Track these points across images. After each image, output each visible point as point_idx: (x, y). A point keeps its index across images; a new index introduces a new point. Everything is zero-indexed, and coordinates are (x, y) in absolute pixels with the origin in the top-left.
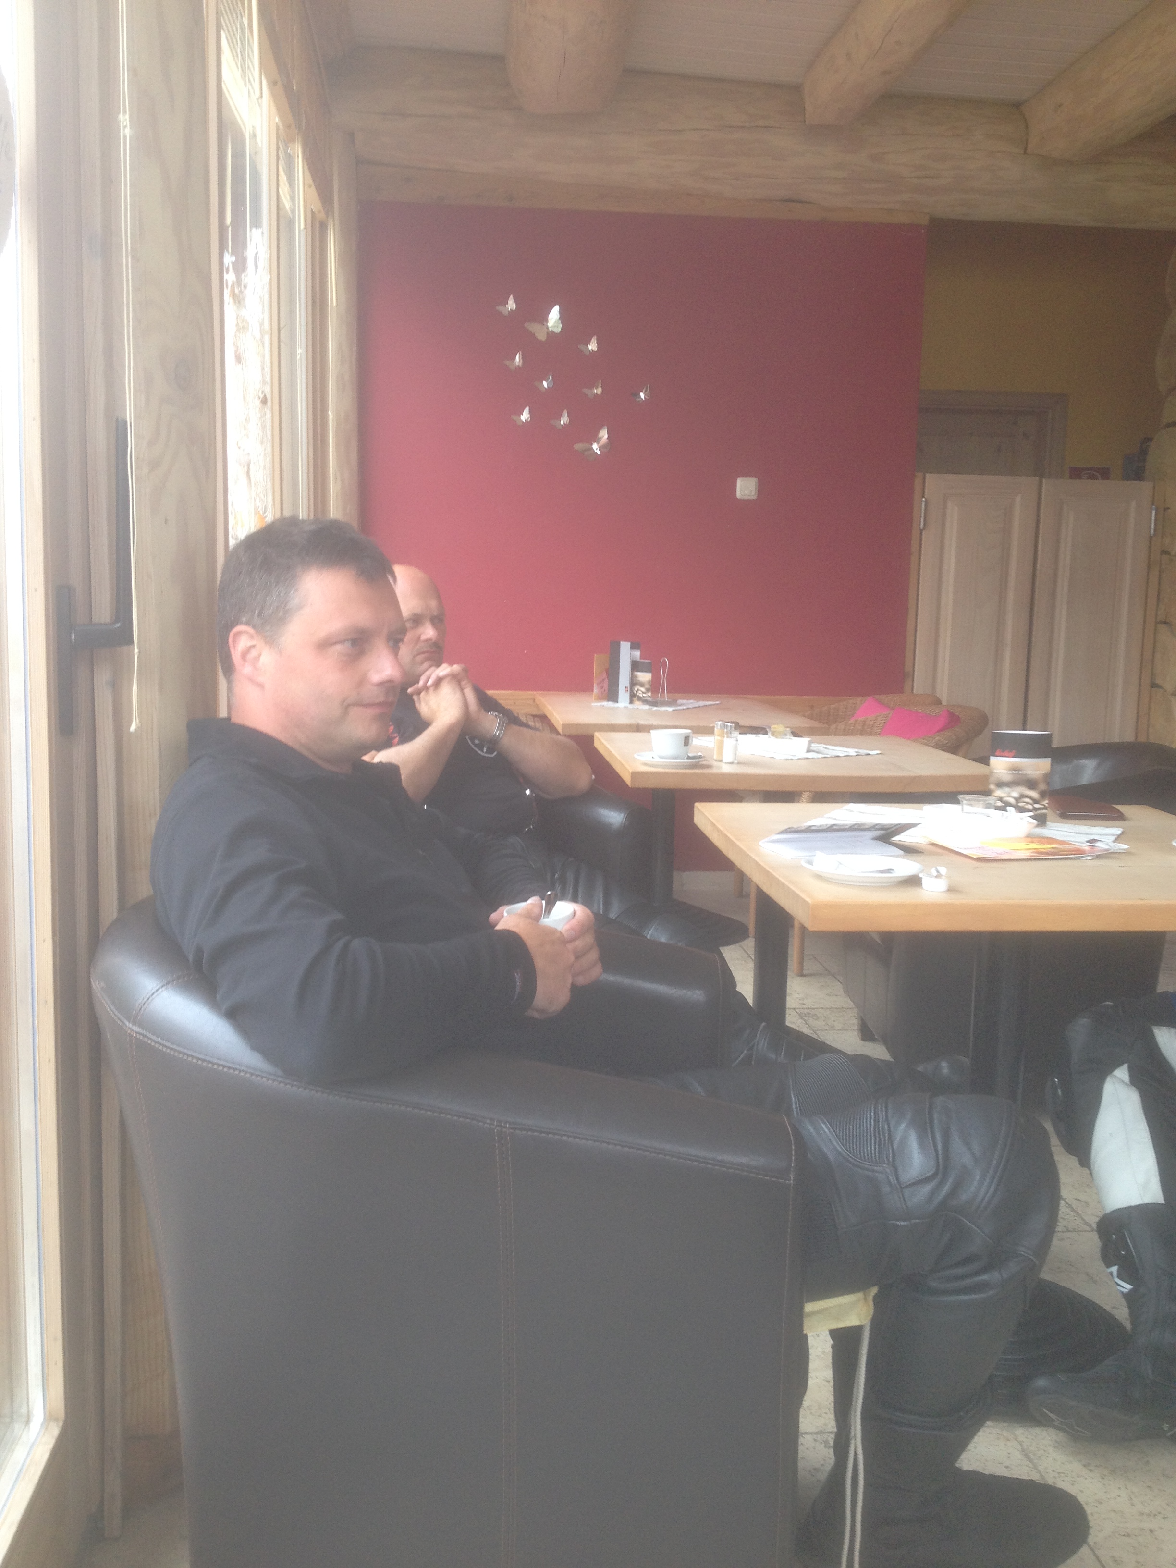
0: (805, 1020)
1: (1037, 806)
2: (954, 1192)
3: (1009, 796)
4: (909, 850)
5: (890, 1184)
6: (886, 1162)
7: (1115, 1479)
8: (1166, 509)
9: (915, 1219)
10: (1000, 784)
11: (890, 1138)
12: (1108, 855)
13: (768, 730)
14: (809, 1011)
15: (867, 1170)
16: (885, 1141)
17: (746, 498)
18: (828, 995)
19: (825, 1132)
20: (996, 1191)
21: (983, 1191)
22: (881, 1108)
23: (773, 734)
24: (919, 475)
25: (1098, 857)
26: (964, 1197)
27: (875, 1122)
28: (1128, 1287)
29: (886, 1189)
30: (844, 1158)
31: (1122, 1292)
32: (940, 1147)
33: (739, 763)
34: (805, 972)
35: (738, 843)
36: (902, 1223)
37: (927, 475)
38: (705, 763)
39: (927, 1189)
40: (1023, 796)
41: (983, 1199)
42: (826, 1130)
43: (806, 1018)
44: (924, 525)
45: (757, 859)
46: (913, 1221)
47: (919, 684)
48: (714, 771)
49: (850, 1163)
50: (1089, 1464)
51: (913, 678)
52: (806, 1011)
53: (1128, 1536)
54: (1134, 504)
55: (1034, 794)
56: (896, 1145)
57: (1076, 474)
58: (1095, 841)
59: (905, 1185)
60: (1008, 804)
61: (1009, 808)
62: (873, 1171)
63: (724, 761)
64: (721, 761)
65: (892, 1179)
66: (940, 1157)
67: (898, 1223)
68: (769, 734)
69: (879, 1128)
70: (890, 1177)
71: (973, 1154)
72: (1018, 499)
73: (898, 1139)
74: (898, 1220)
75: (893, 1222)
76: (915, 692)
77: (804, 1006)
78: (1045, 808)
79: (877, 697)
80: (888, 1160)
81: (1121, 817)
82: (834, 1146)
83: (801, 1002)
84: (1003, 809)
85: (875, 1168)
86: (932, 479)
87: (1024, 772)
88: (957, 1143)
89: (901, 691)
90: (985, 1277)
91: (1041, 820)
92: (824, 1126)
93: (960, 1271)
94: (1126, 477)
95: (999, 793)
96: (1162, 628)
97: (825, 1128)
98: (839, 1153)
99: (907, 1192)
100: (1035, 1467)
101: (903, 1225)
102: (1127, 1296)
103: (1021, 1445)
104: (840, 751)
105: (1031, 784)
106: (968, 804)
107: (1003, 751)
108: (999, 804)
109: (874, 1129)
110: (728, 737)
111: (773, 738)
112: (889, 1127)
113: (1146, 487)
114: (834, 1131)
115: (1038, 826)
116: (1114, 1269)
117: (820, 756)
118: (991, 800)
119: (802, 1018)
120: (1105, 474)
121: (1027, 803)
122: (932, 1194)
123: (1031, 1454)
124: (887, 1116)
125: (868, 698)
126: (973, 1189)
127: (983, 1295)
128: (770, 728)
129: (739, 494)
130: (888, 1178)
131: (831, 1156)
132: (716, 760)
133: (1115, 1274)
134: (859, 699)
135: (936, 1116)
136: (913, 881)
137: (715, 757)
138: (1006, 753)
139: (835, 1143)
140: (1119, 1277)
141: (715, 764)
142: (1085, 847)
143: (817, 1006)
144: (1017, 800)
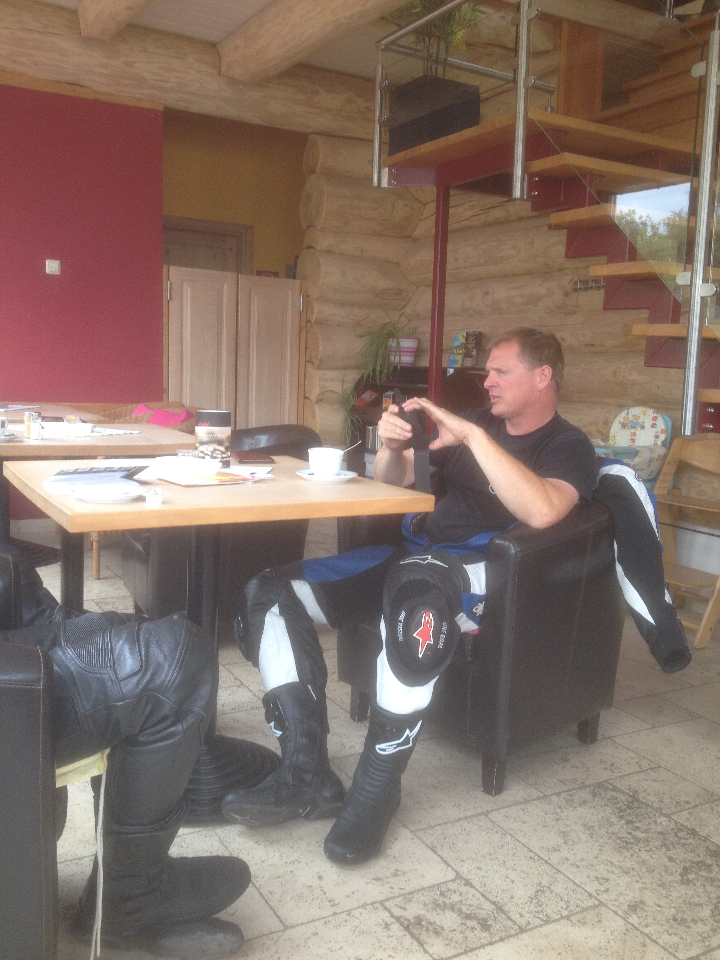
0: (99, 606)
1: (224, 456)
2: (152, 679)
3: (207, 450)
4: (143, 483)
5: (112, 680)
6: (109, 666)
7: (272, 846)
8: (308, 296)
9: (127, 700)
10: (202, 443)
11: (112, 651)
12: (261, 481)
13: (64, 418)
14: (102, 600)
15: (96, 673)
16: (108, 654)
17: (52, 273)
18: (116, 589)
19: (70, 654)
20: (178, 674)
21: (170, 675)
22: (107, 634)
23: (68, 421)
24: (165, 267)
25: (256, 482)
26: (158, 681)
27: (102, 643)
28: (279, 733)
29: (109, 684)
30: (82, 668)
31: (277, 737)
32: (143, 653)
33: (42, 439)
34: (101, 577)
35: (29, 484)
36: (120, 703)
37: (170, 267)
38: (18, 439)
39: (135, 679)
40: (215, 450)
41: (170, 681)
42: (70, 653)
43: (100, 605)
44: (170, 298)
45: (39, 492)
46: (126, 701)
47: (172, 395)
48: (25, 444)
49: (86, 671)
50: (258, 841)
51: (168, 393)
52: (100, 600)
53: (279, 877)
54: (290, 292)
55: (222, 449)
56: (115, 656)
57: (260, 273)
58: (254, 473)
59: (121, 679)
60: (206, 454)
61: (206, 457)
62: (101, 674)
63: (31, 438)
64: (29, 438)
65: (113, 677)
66: (143, 657)
67: (117, 704)
68: (65, 421)
69: (105, 646)
70: (112, 676)
71: (164, 655)
72: (225, 285)
73: (117, 652)
74: (116, 702)
75: (115, 703)
76: (169, 401)
77: (100, 598)
78: (229, 457)
79: (146, 404)
80: (111, 666)
81: (273, 462)
82: (75, 662)
83: (98, 595)
84: (204, 458)
85: (102, 672)
86: (173, 270)
87: (215, 435)
88: (154, 648)
89: (160, 399)
90: (173, 729)
91: (226, 464)
92: (69, 650)
93: (158, 727)
94: (288, 277)
95: (202, 448)
96: (308, 365)
97: (70, 652)
98: (79, 666)
99: (122, 684)
100: (227, 849)
101: (121, 705)
102: (280, 739)
103: (220, 838)
104: (114, 432)
105: (220, 442)
106: (182, 455)
107: (203, 423)
108: (202, 455)
109: (102, 648)
110: (34, 422)
111: (68, 424)
112: (111, 645)
113: (297, 282)
114: (75, 652)
115: (223, 467)
116: (272, 724)
117: (99, 434)
118: (196, 452)
119: (97, 605)
120: (276, 275)
121: (218, 454)
122: (138, 684)
123: (225, 842)
124: (110, 638)
125: (140, 404)
126: (163, 675)
127: (172, 741)
128: (65, 417)
129: (48, 271)
130: (110, 676)
131: (73, 668)
132: (26, 438)
133: (273, 727)
134: (134, 405)
135: (141, 635)
136: (140, 499)
137: (25, 436)
138: (205, 424)
139: (76, 660)
140: (275, 728)
141: (26, 440)
142: (249, 477)
143: (109, 596)
144: (212, 452)
